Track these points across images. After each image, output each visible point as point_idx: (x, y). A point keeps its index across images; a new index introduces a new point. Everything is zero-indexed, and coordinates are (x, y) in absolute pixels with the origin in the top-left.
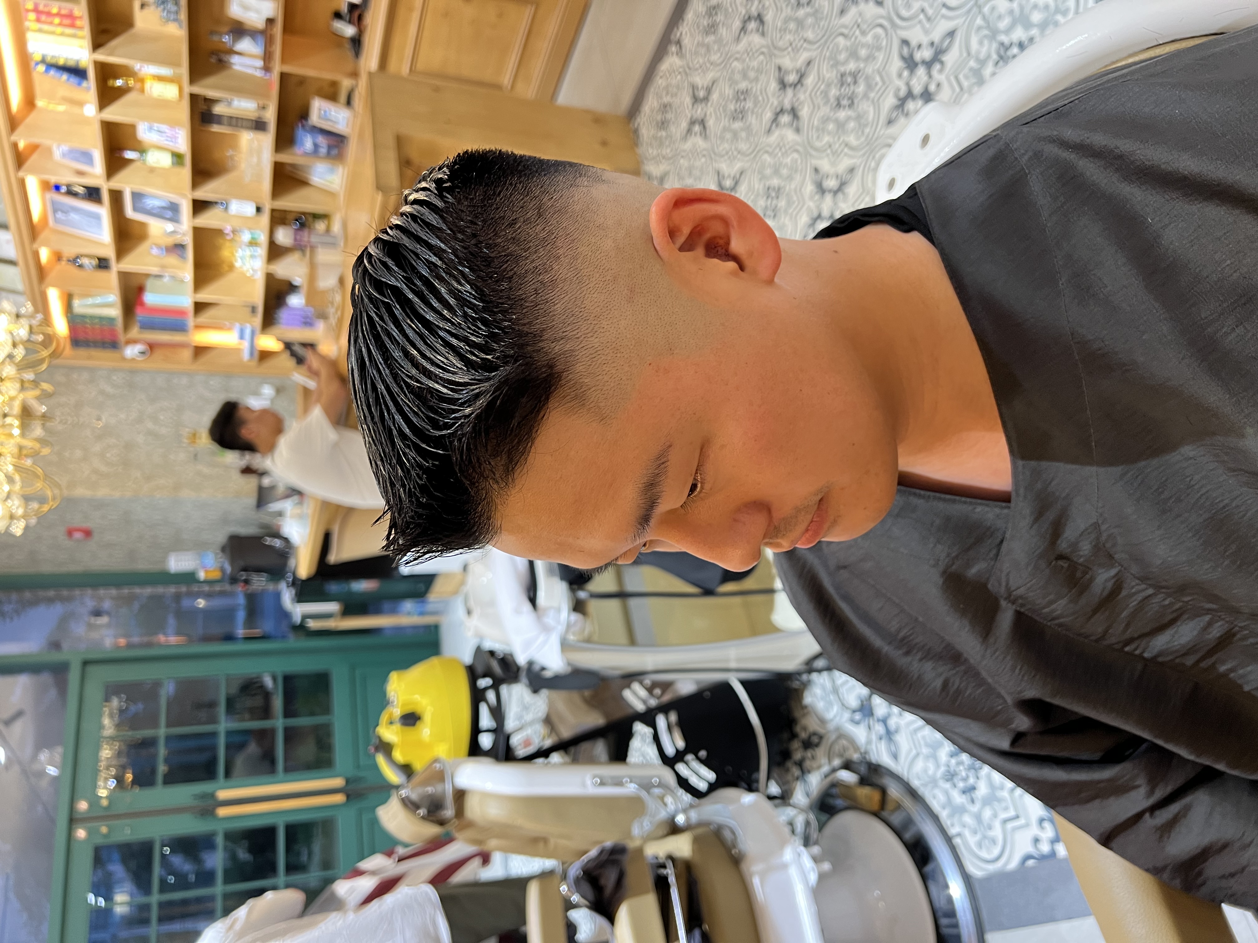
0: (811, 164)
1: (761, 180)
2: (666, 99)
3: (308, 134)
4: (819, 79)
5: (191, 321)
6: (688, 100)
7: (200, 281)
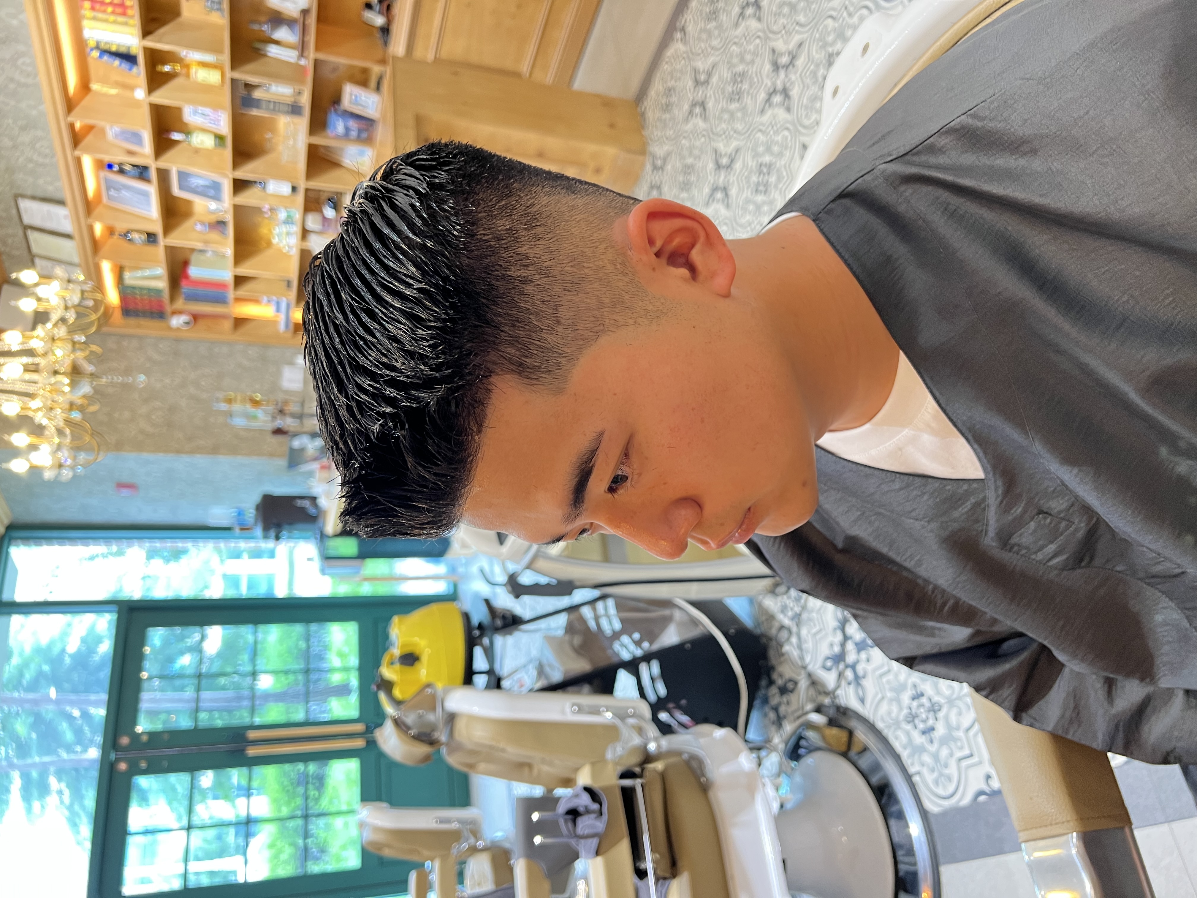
0: (799, 142)
1: (754, 157)
2: (670, 84)
3: (340, 119)
4: (809, 60)
5: (231, 294)
6: (690, 84)
7: (240, 257)
